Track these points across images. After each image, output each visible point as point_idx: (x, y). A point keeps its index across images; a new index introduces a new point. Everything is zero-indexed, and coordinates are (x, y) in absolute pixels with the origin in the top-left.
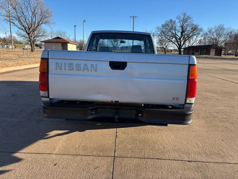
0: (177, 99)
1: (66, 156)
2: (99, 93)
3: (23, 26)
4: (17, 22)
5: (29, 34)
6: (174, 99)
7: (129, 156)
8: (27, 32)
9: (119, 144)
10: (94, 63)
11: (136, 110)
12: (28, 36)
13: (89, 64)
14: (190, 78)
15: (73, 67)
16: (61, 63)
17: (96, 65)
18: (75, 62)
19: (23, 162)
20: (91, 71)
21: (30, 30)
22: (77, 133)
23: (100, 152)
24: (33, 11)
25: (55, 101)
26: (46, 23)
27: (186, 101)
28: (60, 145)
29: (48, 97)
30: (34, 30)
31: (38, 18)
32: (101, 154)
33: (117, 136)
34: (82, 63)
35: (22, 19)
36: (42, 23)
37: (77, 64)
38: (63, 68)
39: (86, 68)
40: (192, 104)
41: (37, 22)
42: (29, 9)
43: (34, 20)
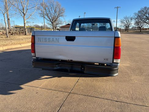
0: (107, 59)
1: (44, 90)
2: (60, 55)
3: (50, 19)
4: (46, 17)
5: (52, 23)
6: (105, 59)
7: (79, 93)
8: (51, 22)
9: (77, 86)
10: (57, 37)
11: (81, 65)
12: (52, 24)
13: (55, 38)
14: (116, 46)
15: (47, 40)
16: (41, 38)
17: (58, 39)
18: (48, 37)
19: (23, 90)
20: (56, 42)
21: (53, 21)
22: (56, 78)
23: (64, 89)
24: (55, 9)
25: (39, 59)
26: (62, 16)
27: (113, 61)
28: (44, 84)
29: (35, 56)
30: (55, 21)
31: (57, 13)
32: (63, 90)
33: (78, 82)
34: (51, 38)
35: (49, 15)
36: (59, 17)
37: (48, 38)
38: (42, 41)
39: (53, 40)
40: (118, 63)
41: (57, 16)
42: (53, 9)
43: (55, 15)
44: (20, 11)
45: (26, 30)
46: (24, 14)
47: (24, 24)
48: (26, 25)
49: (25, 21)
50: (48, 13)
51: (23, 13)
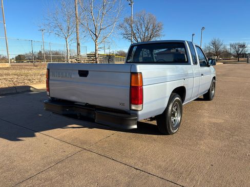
0: (123, 104)
6: (121, 104)
14: (133, 85)
15: (60, 75)
26: (157, 36)
27: (130, 107)
29: (50, 96)
33: (108, 137)
36: (153, 37)
39: (66, 75)
40: (138, 111)
42: (143, 26)
43: (146, 34)
44: (91, 32)
45: (97, 59)
46: (97, 37)
47: (96, 50)
48: (98, 52)
49: (97, 47)
50: (135, 32)
51: (96, 35)
